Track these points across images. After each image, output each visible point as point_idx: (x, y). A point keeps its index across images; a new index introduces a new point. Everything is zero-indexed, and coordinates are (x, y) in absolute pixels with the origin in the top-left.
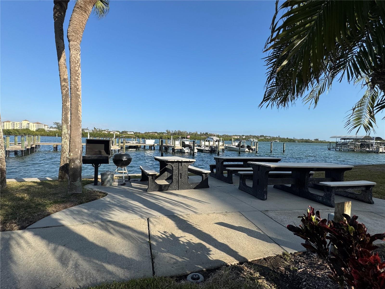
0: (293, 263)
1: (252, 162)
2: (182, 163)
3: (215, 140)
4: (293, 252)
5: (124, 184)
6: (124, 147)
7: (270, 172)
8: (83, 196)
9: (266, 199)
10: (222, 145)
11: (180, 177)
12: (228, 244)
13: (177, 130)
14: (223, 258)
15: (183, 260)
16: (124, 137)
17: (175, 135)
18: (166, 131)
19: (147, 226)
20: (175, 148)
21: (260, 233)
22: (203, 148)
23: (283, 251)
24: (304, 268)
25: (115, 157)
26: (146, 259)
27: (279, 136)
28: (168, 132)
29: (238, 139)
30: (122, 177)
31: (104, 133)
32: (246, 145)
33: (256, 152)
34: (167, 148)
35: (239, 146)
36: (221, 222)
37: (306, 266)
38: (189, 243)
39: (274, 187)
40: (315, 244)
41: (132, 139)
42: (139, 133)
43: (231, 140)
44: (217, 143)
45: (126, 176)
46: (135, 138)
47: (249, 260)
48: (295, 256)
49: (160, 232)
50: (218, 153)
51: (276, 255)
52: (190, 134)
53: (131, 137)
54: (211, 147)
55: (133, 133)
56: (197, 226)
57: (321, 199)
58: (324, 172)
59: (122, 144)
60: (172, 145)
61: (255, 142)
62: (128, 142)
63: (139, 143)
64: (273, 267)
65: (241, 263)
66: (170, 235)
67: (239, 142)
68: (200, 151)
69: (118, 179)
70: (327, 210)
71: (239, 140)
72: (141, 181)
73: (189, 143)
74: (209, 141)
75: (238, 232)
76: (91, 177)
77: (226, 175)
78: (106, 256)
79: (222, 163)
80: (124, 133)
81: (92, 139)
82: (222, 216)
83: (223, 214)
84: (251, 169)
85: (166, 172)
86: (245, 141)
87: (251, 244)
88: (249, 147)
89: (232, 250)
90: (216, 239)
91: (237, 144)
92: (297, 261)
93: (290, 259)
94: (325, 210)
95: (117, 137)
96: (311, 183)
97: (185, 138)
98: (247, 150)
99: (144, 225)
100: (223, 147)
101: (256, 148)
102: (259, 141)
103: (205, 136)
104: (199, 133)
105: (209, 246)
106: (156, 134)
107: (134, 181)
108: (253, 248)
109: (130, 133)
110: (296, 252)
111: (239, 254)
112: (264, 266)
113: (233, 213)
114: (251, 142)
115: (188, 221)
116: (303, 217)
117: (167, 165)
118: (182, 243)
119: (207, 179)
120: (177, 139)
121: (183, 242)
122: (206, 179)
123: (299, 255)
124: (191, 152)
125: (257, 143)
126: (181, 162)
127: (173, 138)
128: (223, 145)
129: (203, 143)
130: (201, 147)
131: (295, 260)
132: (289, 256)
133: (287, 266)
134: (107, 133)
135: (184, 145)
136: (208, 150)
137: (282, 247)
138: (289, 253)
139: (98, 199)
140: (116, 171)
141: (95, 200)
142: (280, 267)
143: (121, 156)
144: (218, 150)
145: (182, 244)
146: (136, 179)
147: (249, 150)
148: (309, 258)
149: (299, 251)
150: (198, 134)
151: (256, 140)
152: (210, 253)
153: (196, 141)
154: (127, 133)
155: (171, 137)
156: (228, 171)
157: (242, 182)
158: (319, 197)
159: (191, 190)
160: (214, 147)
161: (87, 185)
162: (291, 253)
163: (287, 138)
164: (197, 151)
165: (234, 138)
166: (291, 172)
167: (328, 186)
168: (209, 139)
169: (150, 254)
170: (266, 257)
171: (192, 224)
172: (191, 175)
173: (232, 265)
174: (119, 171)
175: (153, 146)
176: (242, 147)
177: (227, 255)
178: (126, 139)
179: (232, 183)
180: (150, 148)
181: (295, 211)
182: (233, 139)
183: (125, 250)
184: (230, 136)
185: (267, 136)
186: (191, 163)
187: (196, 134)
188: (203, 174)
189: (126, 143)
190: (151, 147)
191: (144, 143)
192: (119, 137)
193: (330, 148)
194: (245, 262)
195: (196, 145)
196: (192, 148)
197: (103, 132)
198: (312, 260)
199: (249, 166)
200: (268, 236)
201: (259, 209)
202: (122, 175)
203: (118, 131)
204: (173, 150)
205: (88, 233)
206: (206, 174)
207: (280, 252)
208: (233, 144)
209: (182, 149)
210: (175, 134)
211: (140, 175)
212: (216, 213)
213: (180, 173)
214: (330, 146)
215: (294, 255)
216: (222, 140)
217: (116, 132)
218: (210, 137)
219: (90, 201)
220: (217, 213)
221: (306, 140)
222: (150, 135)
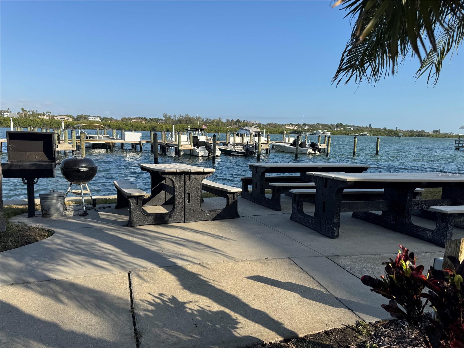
0: (372, 338)
1: (314, 173)
2: (191, 175)
3: (254, 134)
4: (374, 320)
5: (85, 215)
6: (83, 146)
7: (346, 190)
8: (9, 237)
9: (338, 236)
10: (266, 142)
11: (187, 201)
12: (268, 312)
13: (183, 115)
14: (257, 332)
15: (189, 338)
16: (83, 128)
17: (180, 124)
18: (163, 116)
19: (128, 285)
20: (180, 148)
21: (322, 292)
22: (231, 148)
23: (358, 320)
24: (388, 344)
25: (65, 165)
26: (126, 339)
27: (370, 125)
28: (167, 119)
29: (296, 131)
30: (80, 202)
31: (42, 119)
32: (308, 142)
33: (328, 154)
34: (165, 148)
35: (295, 143)
36: (256, 274)
37: (392, 341)
38: (202, 312)
39: (354, 216)
40: (405, 305)
41: (98, 130)
42: (111, 119)
43: (282, 133)
44: (256, 139)
45: (88, 200)
46: (104, 129)
47: (301, 336)
48: (376, 327)
49: (151, 294)
50: (259, 156)
51: (345, 327)
52: (207, 122)
53: (96, 127)
54: (245, 146)
55: (99, 119)
56: (216, 283)
57: (431, 235)
58: (440, 189)
59: (78, 141)
60: (174, 143)
61: (326, 136)
62: (90, 137)
63: (110, 139)
64: (338, 343)
65: (286, 340)
66: (169, 299)
67: (296, 136)
68: (225, 152)
69: (73, 206)
70: (439, 253)
71: (297, 134)
72: (117, 207)
73: (206, 139)
74: (242, 135)
75: (284, 291)
76: (21, 203)
77: (269, 196)
78: (57, 336)
79: (263, 174)
80: (82, 120)
81: (19, 130)
82: (259, 265)
83: (262, 261)
84: (312, 184)
85: (163, 192)
86: (307, 134)
87: (306, 310)
88: (313, 146)
89: (274, 320)
90: (248, 303)
91: (292, 140)
92: (378, 334)
93: (367, 332)
94: (435, 253)
95: (67, 126)
96: (416, 207)
97: (197, 129)
98: (310, 150)
99: (122, 284)
100: (267, 147)
101: (328, 147)
102: (333, 134)
103: (235, 126)
104: (224, 121)
105: (235, 314)
106: (144, 122)
107: (104, 208)
108: (308, 317)
109: (94, 120)
110: (379, 320)
111: (285, 326)
112: (324, 344)
113: (278, 261)
114: (319, 136)
115: (200, 275)
116: (389, 263)
117: (165, 178)
118: (189, 311)
119: (235, 203)
120: (184, 132)
121: (191, 309)
122: (233, 202)
123: (383, 324)
124: (209, 155)
125: (329, 137)
126: (189, 173)
127: (175, 130)
128: (268, 141)
129: (232, 139)
130: (227, 145)
131: (375, 333)
132: (366, 328)
133: (361, 343)
134: (48, 118)
135: (196, 143)
136: (240, 151)
137: (357, 313)
138: (367, 323)
139: (37, 241)
140: (68, 190)
141: (31, 243)
142: (350, 344)
143: (77, 162)
144: (258, 152)
145: (189, 313)
146: (108, 205)
147: (313, 150)
148: (398, 330)
149: (383, 318)
150: (222, 123)
151: (328, 133)
152: (236, 326)
153: (219, 135)
154: (88, 120)
155: (172, 128)
156: (274, 188)
157: (296, 207)
158: (427, 232)
159: (207, 221)
160: (251, 146)
161: (16, 217)
162: (370, 323)
163: (385, 129)
164: (220, 153)
165: (287, 130)
166: (382, 190)
167: (443, 212)
168: (242, 132)
169: (133, 331)
170: (329, 330)
171: (206, 280)
172: (207, 197)
173: (271, 343)
174: (73, 191)
175: (139, 144)
176: (301, 145)
177: (264, 328)
178: (86, 130)
179: (280, 210)
180: (132, 147)
181: (385, 255)
182: (286, 133)
183: (89, 326)
184: (281, 126)
185: (349, 126)
186: (207, 175)
187: (218, 123)
188: (228, 195)
189: (87, 138)
190: (136, 146)
191: (121, 139)
192: (73, 127)
193: (459, 146)
194: (292, 339)
195: (218, 142)
196: (210, 148)
197: (40, 117)
198: (402, 332)
199: (309, 179)
200: (336, 296)
201: (323, 254)
202: (81, 198)
203: (69, 116)
204: (177, 151)
205: (22, 299)
206: (233, 193)
207: (352, 322)
208: (285, 140)
209: (194, 150)
210: (179, 121)
211: (115, 197)
212: (249, 261)
213: (187, 192)
214: (459, 144)
215: (374, 325)
216: (266, 133)
217: (66, 118)
218: (244, 128)
219: (23, 245)
220: (253, 260)
221: (418, 132)
222: (133, 123)
